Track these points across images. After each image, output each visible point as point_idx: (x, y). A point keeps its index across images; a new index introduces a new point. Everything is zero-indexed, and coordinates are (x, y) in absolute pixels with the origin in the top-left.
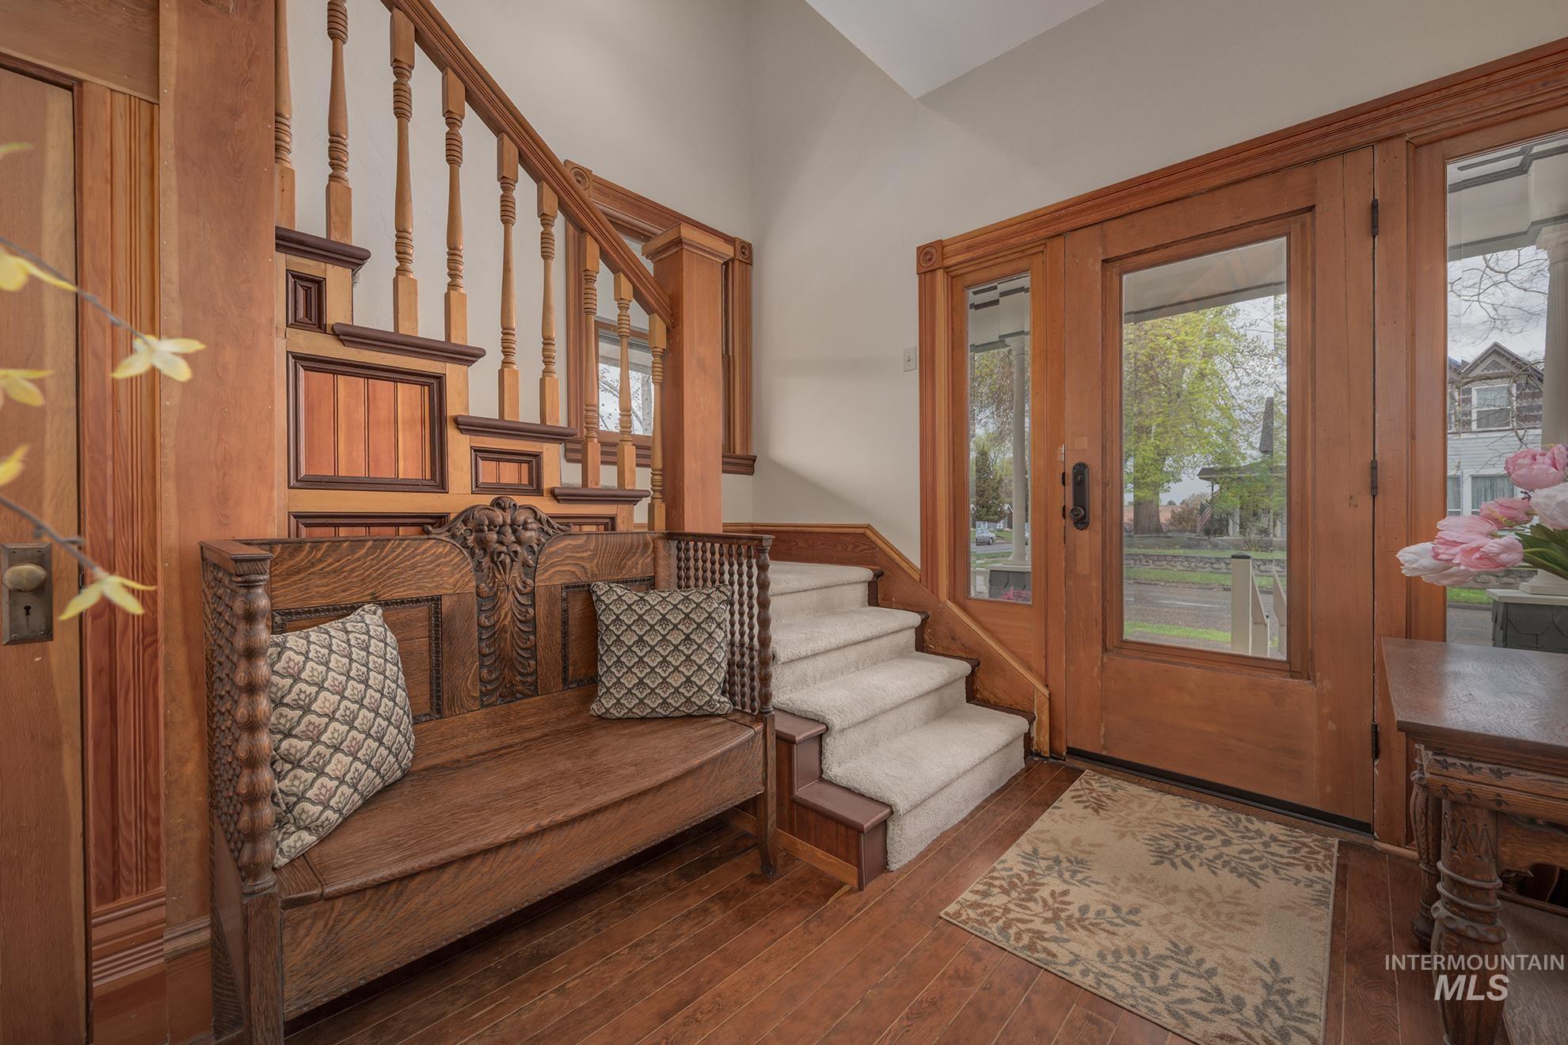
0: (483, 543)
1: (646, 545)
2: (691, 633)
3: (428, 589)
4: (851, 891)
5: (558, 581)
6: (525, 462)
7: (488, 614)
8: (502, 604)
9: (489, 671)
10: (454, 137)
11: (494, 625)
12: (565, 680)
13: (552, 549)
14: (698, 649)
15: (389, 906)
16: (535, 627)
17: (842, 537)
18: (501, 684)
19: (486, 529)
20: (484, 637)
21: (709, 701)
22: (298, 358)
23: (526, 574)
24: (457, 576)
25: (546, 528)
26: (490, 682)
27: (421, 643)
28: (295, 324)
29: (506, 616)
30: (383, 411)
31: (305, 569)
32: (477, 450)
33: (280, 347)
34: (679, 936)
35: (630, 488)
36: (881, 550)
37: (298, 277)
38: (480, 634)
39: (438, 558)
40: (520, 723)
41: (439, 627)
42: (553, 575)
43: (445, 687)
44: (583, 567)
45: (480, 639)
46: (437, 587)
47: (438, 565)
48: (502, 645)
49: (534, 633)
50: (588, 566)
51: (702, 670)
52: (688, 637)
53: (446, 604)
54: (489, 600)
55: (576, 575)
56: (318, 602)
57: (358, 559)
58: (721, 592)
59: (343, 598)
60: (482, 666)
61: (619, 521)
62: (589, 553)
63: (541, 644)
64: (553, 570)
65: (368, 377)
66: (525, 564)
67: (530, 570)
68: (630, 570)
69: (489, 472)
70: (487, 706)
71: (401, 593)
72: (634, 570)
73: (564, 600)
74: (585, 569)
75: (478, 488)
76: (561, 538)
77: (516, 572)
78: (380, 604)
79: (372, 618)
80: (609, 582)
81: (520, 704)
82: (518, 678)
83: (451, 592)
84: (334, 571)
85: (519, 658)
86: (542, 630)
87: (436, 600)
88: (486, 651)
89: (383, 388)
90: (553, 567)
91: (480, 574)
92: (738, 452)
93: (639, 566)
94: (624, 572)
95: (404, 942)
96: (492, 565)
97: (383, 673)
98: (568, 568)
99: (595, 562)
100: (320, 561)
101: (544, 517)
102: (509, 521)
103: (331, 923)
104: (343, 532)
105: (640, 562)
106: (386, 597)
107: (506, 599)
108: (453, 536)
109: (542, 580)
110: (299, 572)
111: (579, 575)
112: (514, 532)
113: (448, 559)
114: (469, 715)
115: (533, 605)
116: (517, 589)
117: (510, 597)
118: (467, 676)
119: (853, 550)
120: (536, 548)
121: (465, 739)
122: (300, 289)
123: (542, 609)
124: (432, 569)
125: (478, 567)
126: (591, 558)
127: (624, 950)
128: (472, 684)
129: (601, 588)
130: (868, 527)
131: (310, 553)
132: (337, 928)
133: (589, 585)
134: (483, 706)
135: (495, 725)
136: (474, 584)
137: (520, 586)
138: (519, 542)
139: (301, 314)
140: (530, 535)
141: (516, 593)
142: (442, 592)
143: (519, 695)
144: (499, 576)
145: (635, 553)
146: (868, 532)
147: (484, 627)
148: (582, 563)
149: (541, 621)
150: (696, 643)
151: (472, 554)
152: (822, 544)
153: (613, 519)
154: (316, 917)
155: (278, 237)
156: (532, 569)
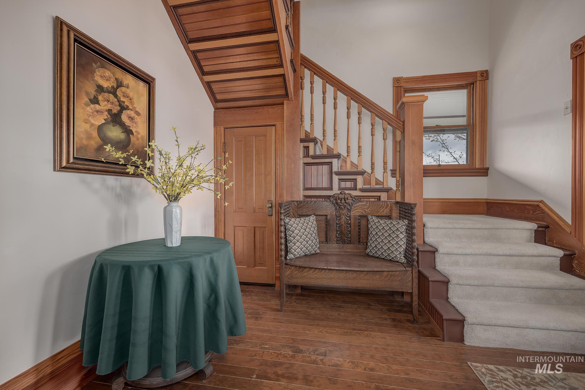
0: (337, 203)
1: (387, 206)
2: (391, 234)
3: (324, 213)
4: (440, 340)
5: (357, 214)
6: (353, 181)
7: (339, 221)
8: (342, 219)
9: (338, 235)
10: (335, 103)
11: (340, 224)
12: (359, 242)
13: (355, 205)
14: (392, 239)
15: (301, 272)
16: (351, 226)
17: (527, 207)
18: (341, 239)
19: (337, 199)
20: (337, 226)
21: (395, 256)
22: (305, 164)
23: (348, 212)
24: (331, 210)
25: (354, 199)
26: (339, 238)
27: (323, 225)
28: (304, 157)
29: (343, 222)
30: (320, 173)
31: (303, 207)
32: (339, 179)
33: (301, 162)
34: (373, 320)
35: (386, 187)
36: (548, 214)
37: (305, 147)
38: (336, 225)
39: (327, 206)
40: (346, 250)
41: (327, 223)
42: (356, 212)
43: (328, 236)
44: (365, 211)
45: (336, 227)
46: (326, 213)
47: (327, 208)
48: (342, 229)
49: (350, 227)
50: (366, 210)
51: (394, 246)
52: (390, 235)
53: (329, 217)
54: (338, 217)
55: (363, 213)
56: (304, 214)
57: (311, 205)
58: (404, 222)
59: (309, 213)
60: (337, 233)
61: (381, 198)
62: (367, 207)
63: (352, 230)
64: (356, 211)
65: (317, 165)
66: (348, 209)
67: (349, 210)
68: (381, 213)
69: (343, 184)
70: (338, 243)
71: (319, 213)
72: (383, 213)
73: (359, 219)
74: (366, 211)
75: (340, 189)
76: (358, 202)
77: (345, 211)
78: (315, 216)
79: (312, 218)
80: (372, 216)
81: (346, 245)
82: (346, 238)
83: (330, 214)
84: (307, 207)
85: (346, 233)
86: (352, 227)
87: (326, 216)
88: (338, 230)
89: (320, 167)
90: (356, 210)
91: (336, 210)
92: (477, 167)
93: (385, 212)
94: (379, 213)
95: (303, 281)
96: (339, 208)
97: (310, 229)
98: (360, 211)
99: (369, 209)
100: (305, 205)
101: (353, 196)
102: (343, 197)
103: (291, 271)
104: (313, 199)
105: (385, 210)
106: (316, 214)
107: (343, 217)
108: (330, 201)
109: (353, 213)
110: (301, 207)
111: (364, 213)
112: (345, 200)
113: (329, 206)
114: (333, 244)
115: (350, 220)
116: (346, 215)
117: (344, 217)
118: (333, 235)
119: (533, 213)
120: (351, 205)
121: (332, 250)
122: (305, 150)
123: (352, 221)
124: (326, 208)
125: (336, 209)
126: (368, 208)
127: (358, 315)
128: (334, 237)
129: (370, 217)
130: (541, 202)
131: (303, 204)
132: (292, 272)
133: (367, 216)
134: (337, 243)
135: (340, 249)
136: (335, 213)
137: (346, 214)
138: (346, 203)
139: (305, 155)
140: (350, 201)
141: (346, 216)
142: (328, 214)
143: (346, 243)
144: (341, 211)
145: (383, 208)
146: (541, 205)
147: (337, 224)
148: (365, 210)
149: (352, 224)
150: (392, 237)
151: (335, 206)
152: (517, 210)
153: (380, 197)
154: (290, 268)
155: (300, 140)
156: (350, 210)
